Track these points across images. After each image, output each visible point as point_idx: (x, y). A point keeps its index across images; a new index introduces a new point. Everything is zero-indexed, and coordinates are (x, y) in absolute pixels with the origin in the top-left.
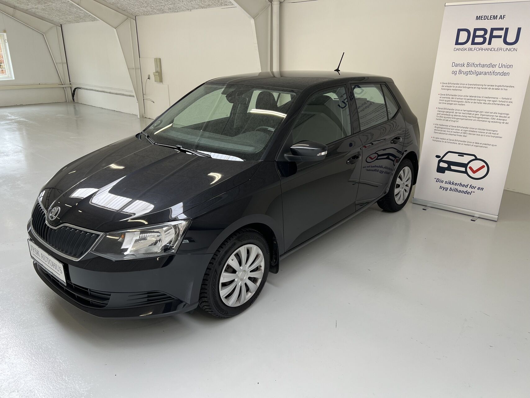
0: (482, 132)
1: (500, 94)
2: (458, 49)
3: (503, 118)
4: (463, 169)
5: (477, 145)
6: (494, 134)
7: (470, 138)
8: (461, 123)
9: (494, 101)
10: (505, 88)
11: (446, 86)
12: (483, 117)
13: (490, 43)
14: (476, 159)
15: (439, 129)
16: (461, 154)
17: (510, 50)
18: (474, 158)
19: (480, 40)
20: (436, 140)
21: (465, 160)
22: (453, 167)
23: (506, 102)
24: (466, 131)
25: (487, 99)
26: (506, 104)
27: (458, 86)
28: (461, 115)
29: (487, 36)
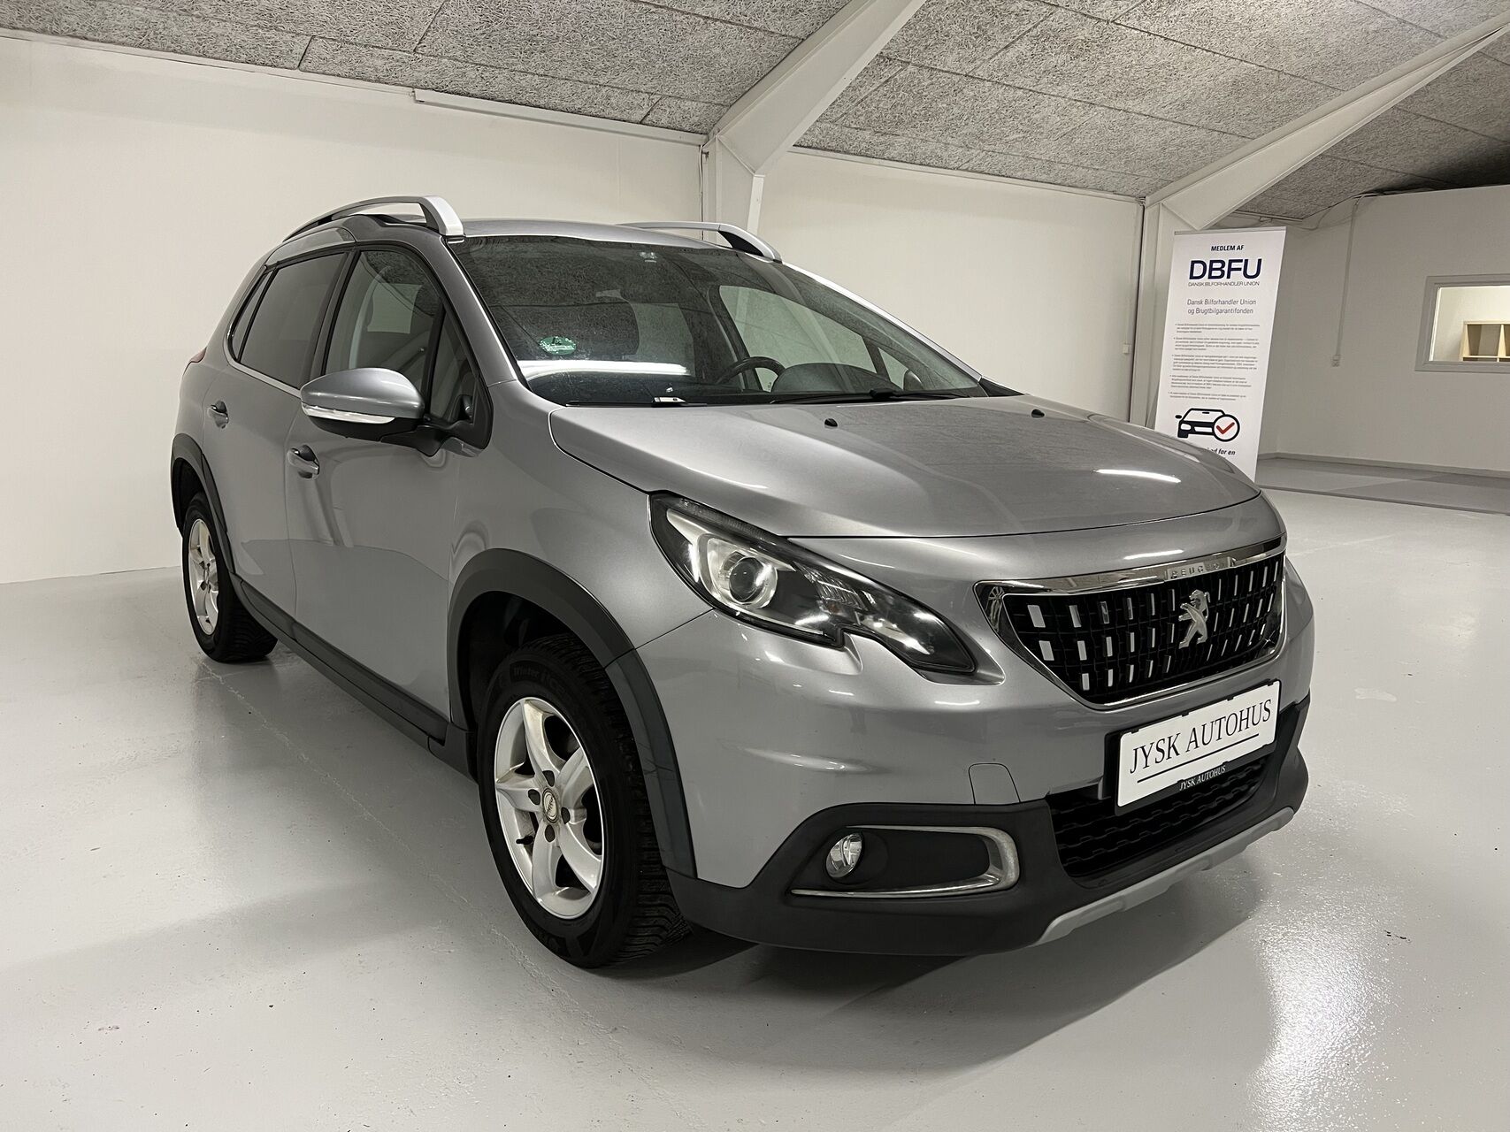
0: (1227, 381)
1: (1244, 335)
2: (1193, 284)
3: (1250, 363)
4: (1209, 430)
5: (1224, 397)
6: (1242, 382)
7: (1214, 390)
8: (1204, 372)
9: (1237, 343)
10: (1250, 326)
11: (1183, 328)
12: (1227, 363)
13: (1228, 277)
14: (1224, 415)
15: (1176, 381)
16: (1206, 411)
17: (1251, 284)
18: (1220, 414)
19: (1218, 273)
20: (1175, 395)
21: (1210, 418)
22: (1197, 429)
23: (1252, 343)
24: (1210, 381)
25: (1231, 341)
26: (1252, 345)
27: (1198, 328)
28: (1203, 362)
29: (1226, 269)
